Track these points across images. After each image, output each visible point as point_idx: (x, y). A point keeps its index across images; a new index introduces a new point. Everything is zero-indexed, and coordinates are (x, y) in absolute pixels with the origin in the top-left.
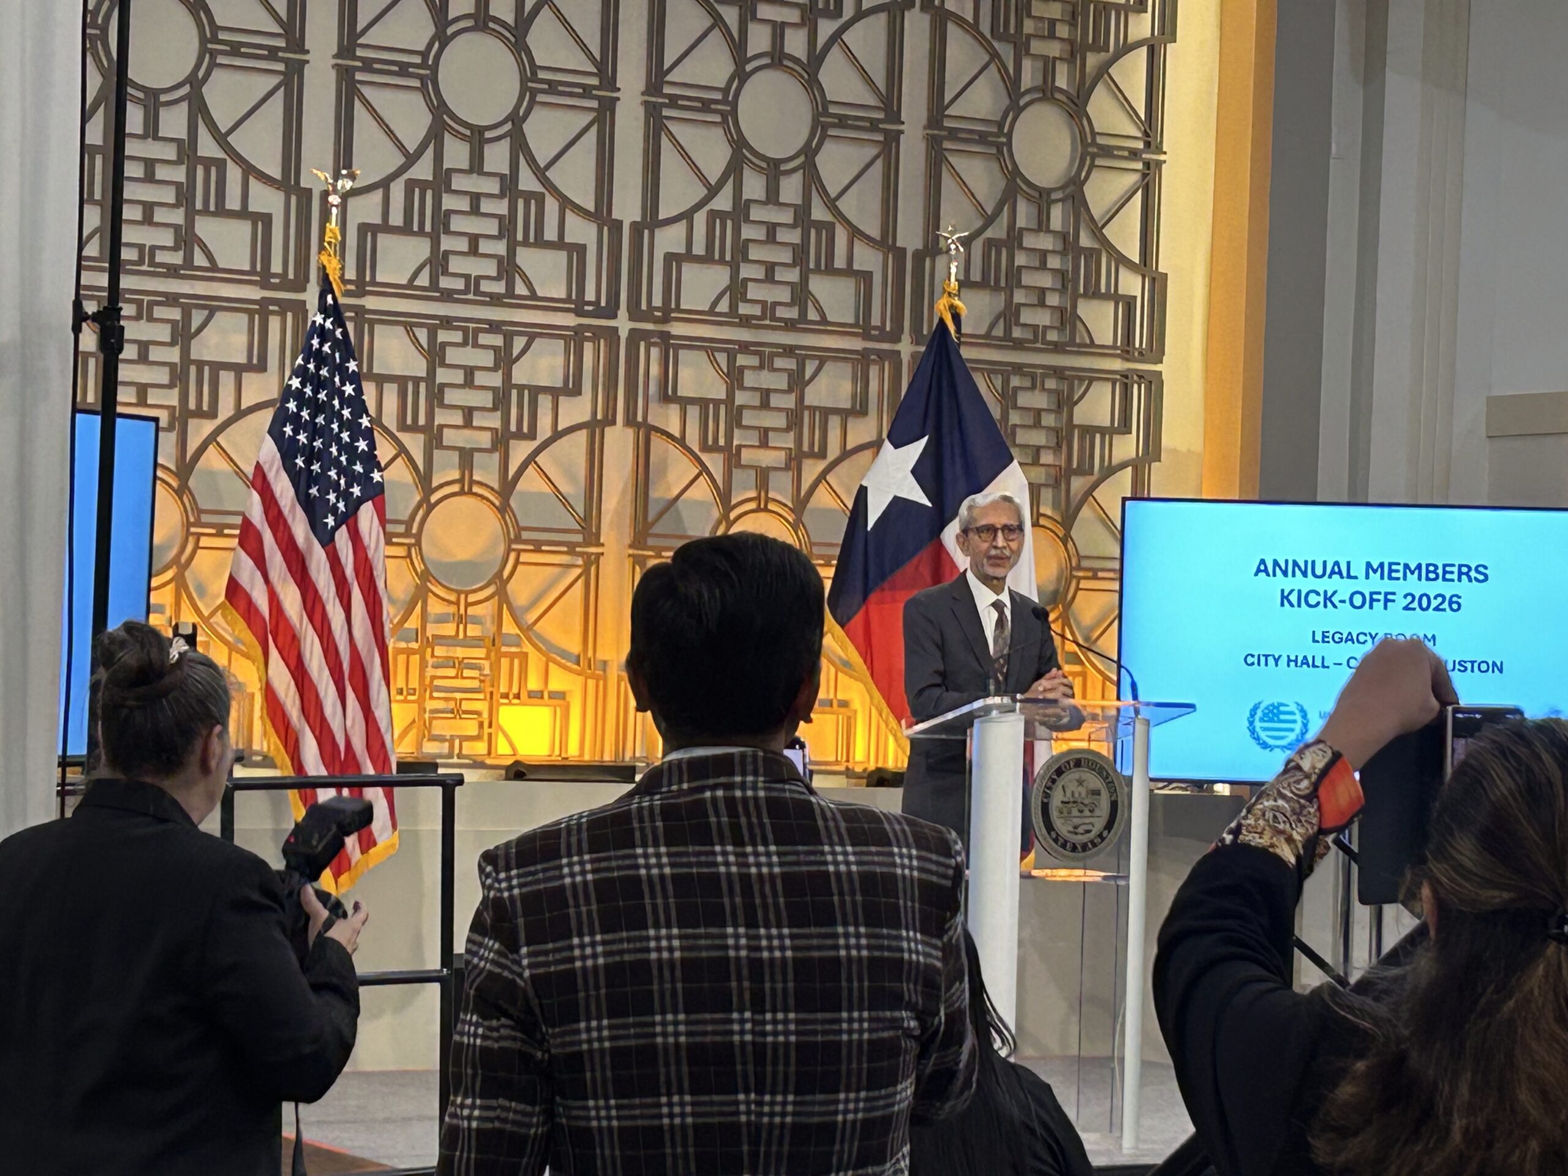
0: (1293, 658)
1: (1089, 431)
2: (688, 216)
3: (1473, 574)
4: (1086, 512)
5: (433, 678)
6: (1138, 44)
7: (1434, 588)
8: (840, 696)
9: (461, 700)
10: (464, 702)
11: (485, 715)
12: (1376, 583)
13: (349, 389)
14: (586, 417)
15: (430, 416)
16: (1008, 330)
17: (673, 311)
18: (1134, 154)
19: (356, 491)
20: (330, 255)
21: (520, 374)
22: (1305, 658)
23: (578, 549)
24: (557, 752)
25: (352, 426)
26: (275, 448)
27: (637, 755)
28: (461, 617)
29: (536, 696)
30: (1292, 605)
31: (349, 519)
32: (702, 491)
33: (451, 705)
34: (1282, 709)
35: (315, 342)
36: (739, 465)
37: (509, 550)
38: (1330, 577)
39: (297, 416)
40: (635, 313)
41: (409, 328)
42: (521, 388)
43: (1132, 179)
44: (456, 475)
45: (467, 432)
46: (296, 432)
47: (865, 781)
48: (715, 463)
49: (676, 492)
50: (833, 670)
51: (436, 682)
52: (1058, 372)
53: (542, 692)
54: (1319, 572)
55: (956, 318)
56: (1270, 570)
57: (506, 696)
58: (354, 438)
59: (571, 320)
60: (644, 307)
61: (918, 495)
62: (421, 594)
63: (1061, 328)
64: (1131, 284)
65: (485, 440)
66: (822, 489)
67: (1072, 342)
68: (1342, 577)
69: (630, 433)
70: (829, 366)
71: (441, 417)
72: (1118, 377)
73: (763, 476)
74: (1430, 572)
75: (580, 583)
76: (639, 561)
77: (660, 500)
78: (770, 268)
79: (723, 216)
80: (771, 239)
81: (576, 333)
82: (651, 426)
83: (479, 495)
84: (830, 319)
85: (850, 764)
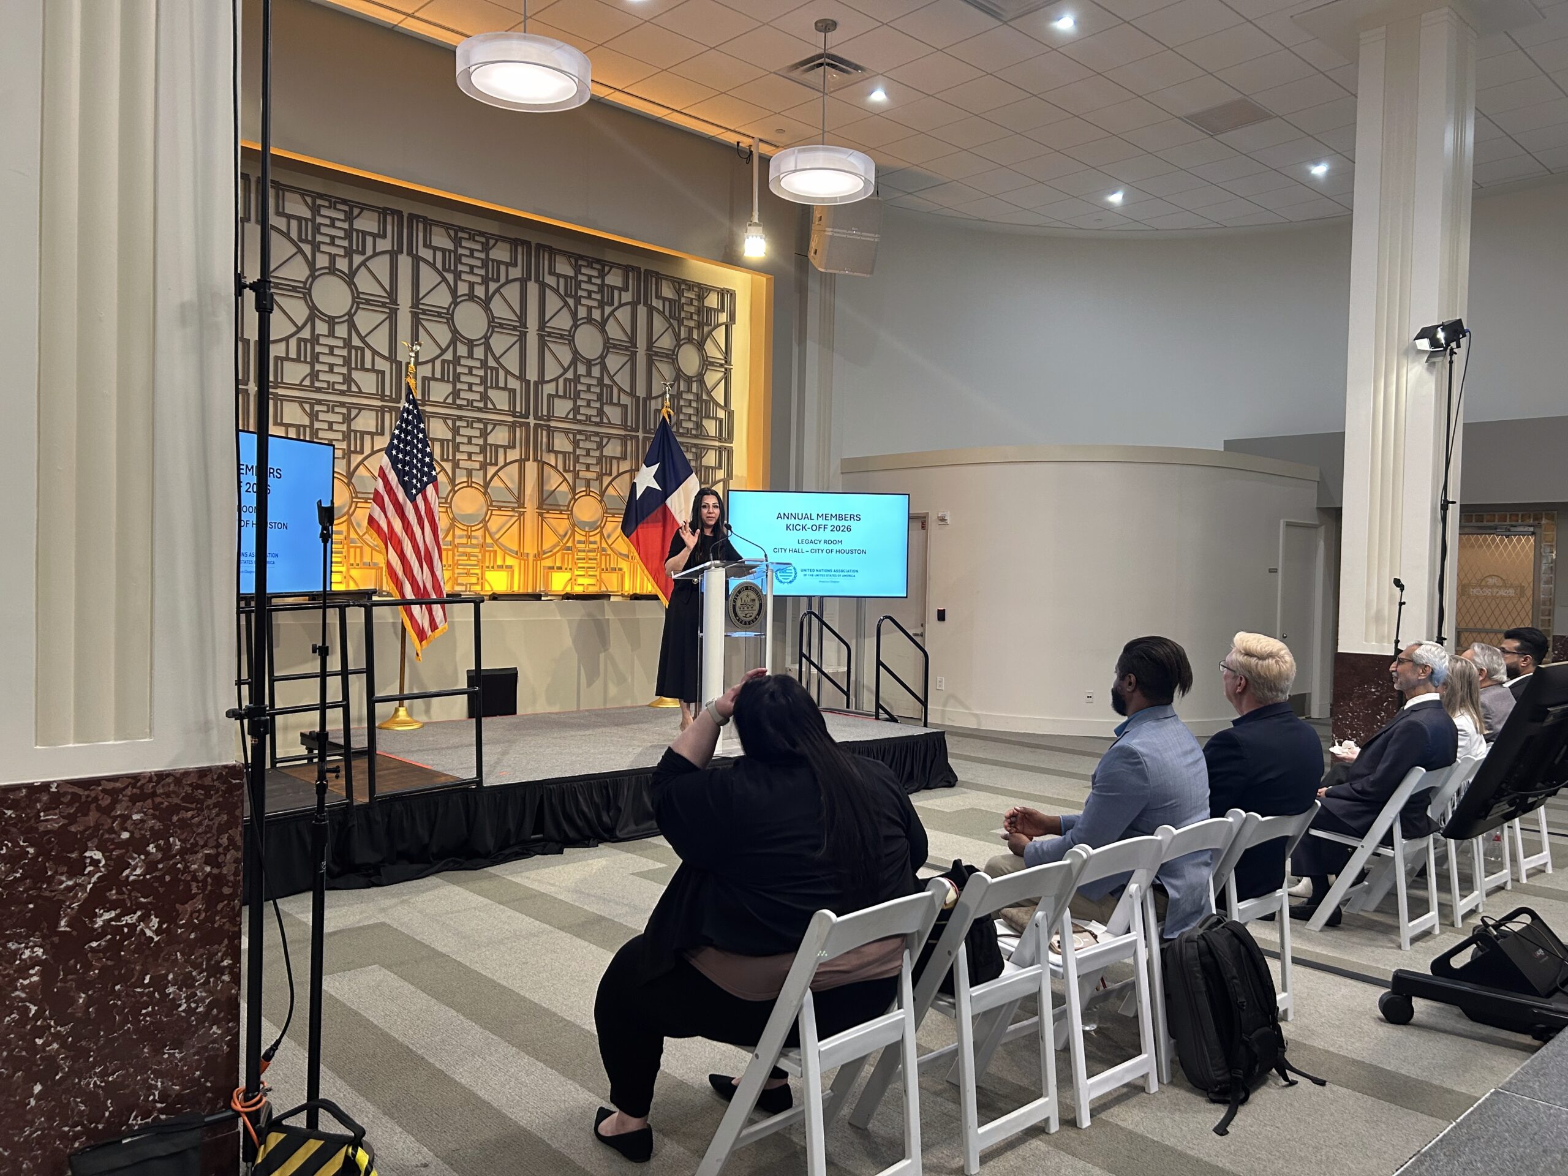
0: (791, 549)
1: (708, 468)
2: (556, 379)
3: (855, 517)
5: (458, 560)
6: (722, 324)
7: (841, 523)
8: (619, 567)
10: (471, 570)
11: (480, 575)
12: (821, 522)
13: (421, 436)
14: (518, 458)
15: (454, 456)
16: (678, 430)
17: (552, 417)
18: (721, 365)
19: (425, 479)
20: (410, 378)
21: (491, 440)
22: (796, 549)
23: (516, 509)
24: (509, 589)
25: (422, 451)
26: (389, 460)
27: (542, 590)
28: (469, 536)
29: (500, 567)
30: (790, 530)
31: (422, 490)
32: (564, 488)
33: (466, 571)
35: (405, 415)
36: (578, 478)
37: (488, 509)
38: (804, 519)
39: (398, 446)
40: (536, 417)
41: (445, 420)
42: (491, 445)
43: (721, 374)
44: (465, 479)
45: (470, 462)
46: (398, 453)
47: (629, 598)
48: (569, 476)
49: (554, 487)
50: (616, 556)
51: (460, 562)
52: (696, 445)
53: (503, 566)
54: (800, 517)
55: (669, 416)
56: (783, 517)
57: (488, 567)
58: (423, 457)
59: (510, 419)
60: (540, 415)
61: (656, 486)
62: (452, 527)
63: (697, 429)
64: (721, 414)
65: (477, 466)
66: (610, 487)
67: (701, 434)
68: (808, 519)
69: (536, 464)
70: (612, 441)
71: (458, 456)
72: (718, 448)
73: (588, 482)
74: (840, 517)
75: (517, 523)
76: (540, 514)
77: (548, 491)
78: (589, 401)
79: (570, 380)
80: (589, 390)
81: (513, 424)
82: (544, 461)
83: (475, 488)
84: (612, 422)
85: (623, 592)
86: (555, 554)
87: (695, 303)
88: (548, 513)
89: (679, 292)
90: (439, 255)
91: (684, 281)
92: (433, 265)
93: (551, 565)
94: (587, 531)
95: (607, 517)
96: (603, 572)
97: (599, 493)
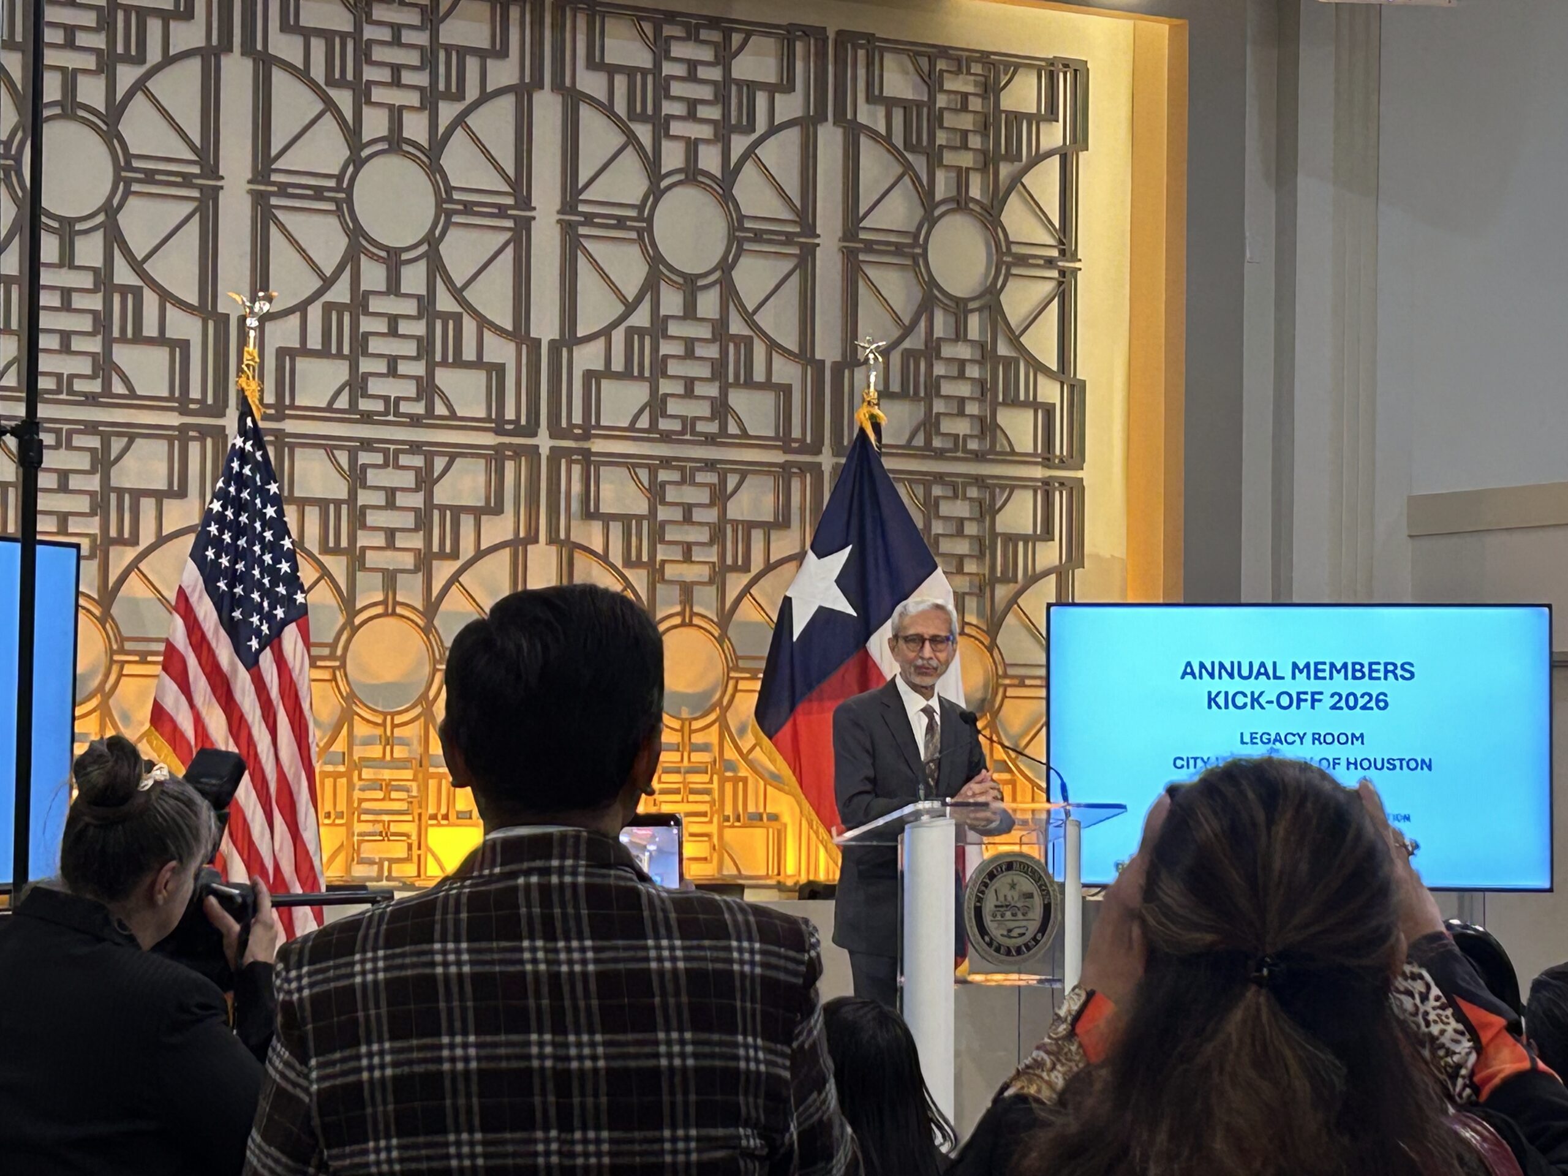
1: (1011, 539)
2: (606, 333)
3: (1399, 672)
4: (1010, 619)
5: (361, 801)
6: (1049, 154)
7: (1360, 687)
8: (768, 810)
9: (389, 822)
10: (392, 824)
11: (414, 837)
12: (1303, 684)
13: (270, 512)
14: (509, 536)
15: (352, 539)
16: (928, 440)
17: (594, 428)
18: (1050, 262)
19: (280, 613)
20: (248, 378)
21: (442, 495)
25: (274, 548)
26: (197, 572)
28: (387, 739)
29: (464, 817)
30: (1219, 707)
31: (273, 640)
33: (379, 828)
35: (235, 465)
36: (663, 580)
37: (434, 671)
38: (1256, 678)
39: (219, 539)
40: (556, 431)
41: (330, 450)
42: (442, 508)
43: (1048, 287)
44: (380, 597)
45: (389, 554)
46: (218, 556)
47: (797, 894)
48: (639, 578)
50: (762, 783)
51: (365, 805)
52: (979, 481)
53: (470, 813)
54: (1245, 672)
55: (877, 427)
56: (1197, 674)
57: (434, 817)
58: (276, 560)
59: (491, 439)
60: (564, 424)
61: (843, 605)
62: (346, 717)
63: (981, 437)
64: (1050, 392)
65: (407, 561)
66: (746, 602)
67: (992, 450)
68: (1269, 678)
69: (553, 549)
70: (750, 480)
71: (363, 539)
72: (1039, 484)
73: (687, 591)
74: (1356, 671)
78: (690, 383)
79: (640, 332)
80: (689, 354)
81: (497, 452)
82: (574, 543)
83: (403, 616)
84: (751, 433)
85: (781, 878)
87: (975, 104)
89: (932, 82)
90: (318, 47)
91: (944, 51)
92: (303, 74)
94: (686, 719)
95: (737, 680)
96: (726, 824)
97: (715, 619)
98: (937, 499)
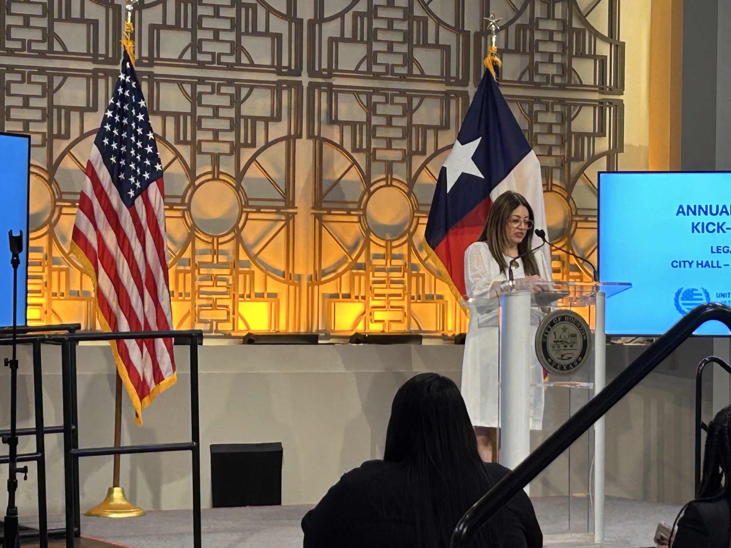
0: (700, 262)
1: (581, 135)
2: (341, 15)
4: (580, 183)
5: (200, 287)
8: (437, 293)
9: (216, 299)
10: (218, 300)
11: (231, 308)
13: (141, 117)
14: (285, 134)
15: (194, 136)
16: (531, 77)
17: (334, 71)
19: (146, 175)
20: (127, 39)
21: (246, 110)
22: (707, 262)
23: (282, 211)
24: (273, 328)
25: (143, 138)
26: (99, 152)
27: (320, 328)
28: (214, 251)
29: (260, 296)
30: (699, 232)
31: (143, 192)
32: (354, 175)
33: (211, 302)
34: (695, 292)
35: (120, 90)
36: (375, 160)
37: (242, 212)
38: (721, 214)
39: (111, 133)
40: (312, 73)
41: (180, 84)
42: (246, 118)
44: (209, 169)
45: (216, 144)
46: (111, 142)
47: (453, 342)
48: (361, 159)
49: (339, 176)
50: (433, 277)
51: (202, 289)
52: (561, 101)
53: (263, 294)
54: (714, 212)
55: (496, 68)
56: (686, 211)
57: (242, 296)
58: (144, 145)
59: (274, 78)
60: (317, 69)
61: (476, 172)
62: (191, 238)
63: (562, 76)
64: (604, 49)
65: (226, 148)
66: (424, 173)
67: (569, 83)
69: (311, 142)
70: (426, 101)
71: (200, 136)
72: (597, 103)
73: (389, 166)
75: (283, 231)
76: (318, 217)
77: (329, 181)
78: (390, 44)
79: (362, 15)
80: (390, 28)
81: (277, 85)
82: (323, 138)
83: (224, 181)
84: (426, 73)
85: (445, 332)
86: (340, 275)
88: (329, 214)
93: (334, 291)
94: (389, 240)
95: (419, 217)
96: (413, 301)
97: (405, 182)
98: (537, 112)
